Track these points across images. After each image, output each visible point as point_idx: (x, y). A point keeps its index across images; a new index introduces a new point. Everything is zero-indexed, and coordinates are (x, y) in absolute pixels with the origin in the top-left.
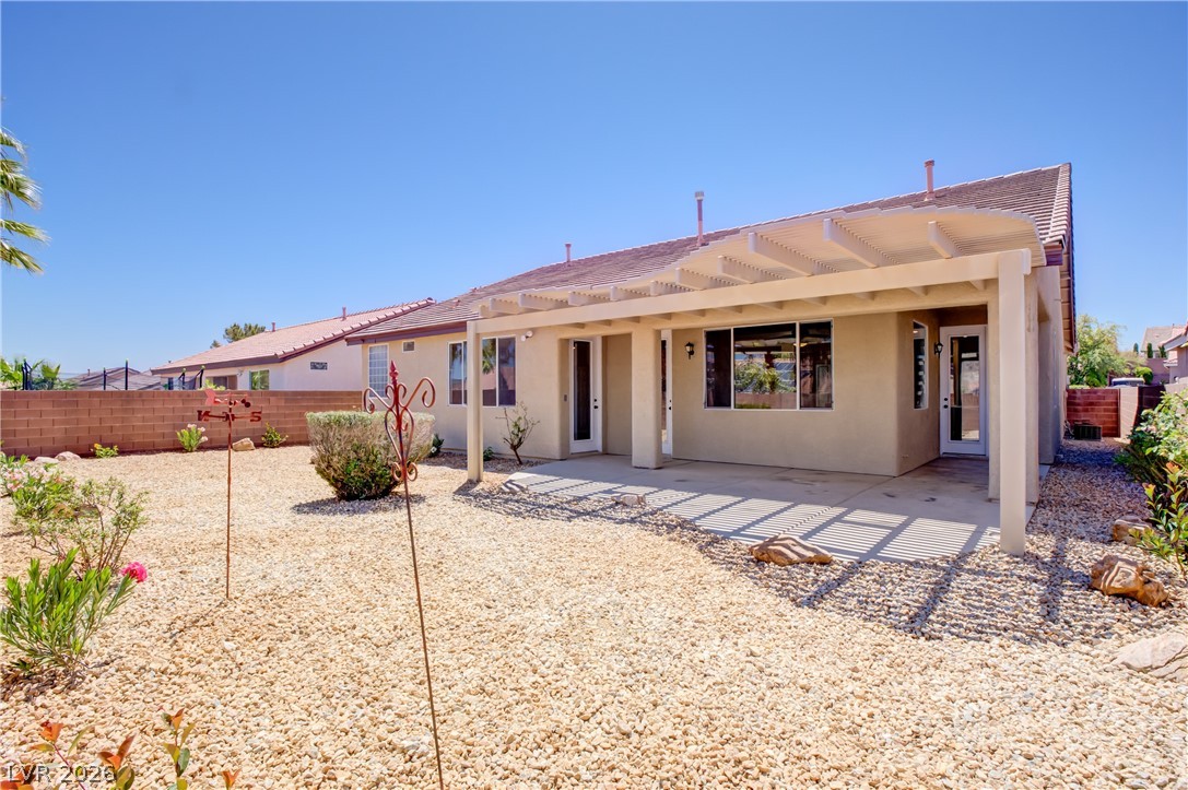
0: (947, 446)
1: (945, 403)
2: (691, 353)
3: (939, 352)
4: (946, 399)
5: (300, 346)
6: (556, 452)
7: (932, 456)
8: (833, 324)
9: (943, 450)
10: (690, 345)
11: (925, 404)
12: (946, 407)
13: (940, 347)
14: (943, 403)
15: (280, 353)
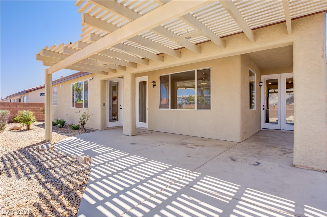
0: (264, 125)
1: (263, 107)
2: (155, 85)
3: (261, 86)
4: (264, 106)
5: (34, 87)
6: (99, 127)
7: (258, 130)
8: (211, 69)
9: (262, 127)
10: (154, 82)
11: (255, 108)
12: (264, 109)
13: (261, 84)
14: (262, 107)
15: (26, 89)
